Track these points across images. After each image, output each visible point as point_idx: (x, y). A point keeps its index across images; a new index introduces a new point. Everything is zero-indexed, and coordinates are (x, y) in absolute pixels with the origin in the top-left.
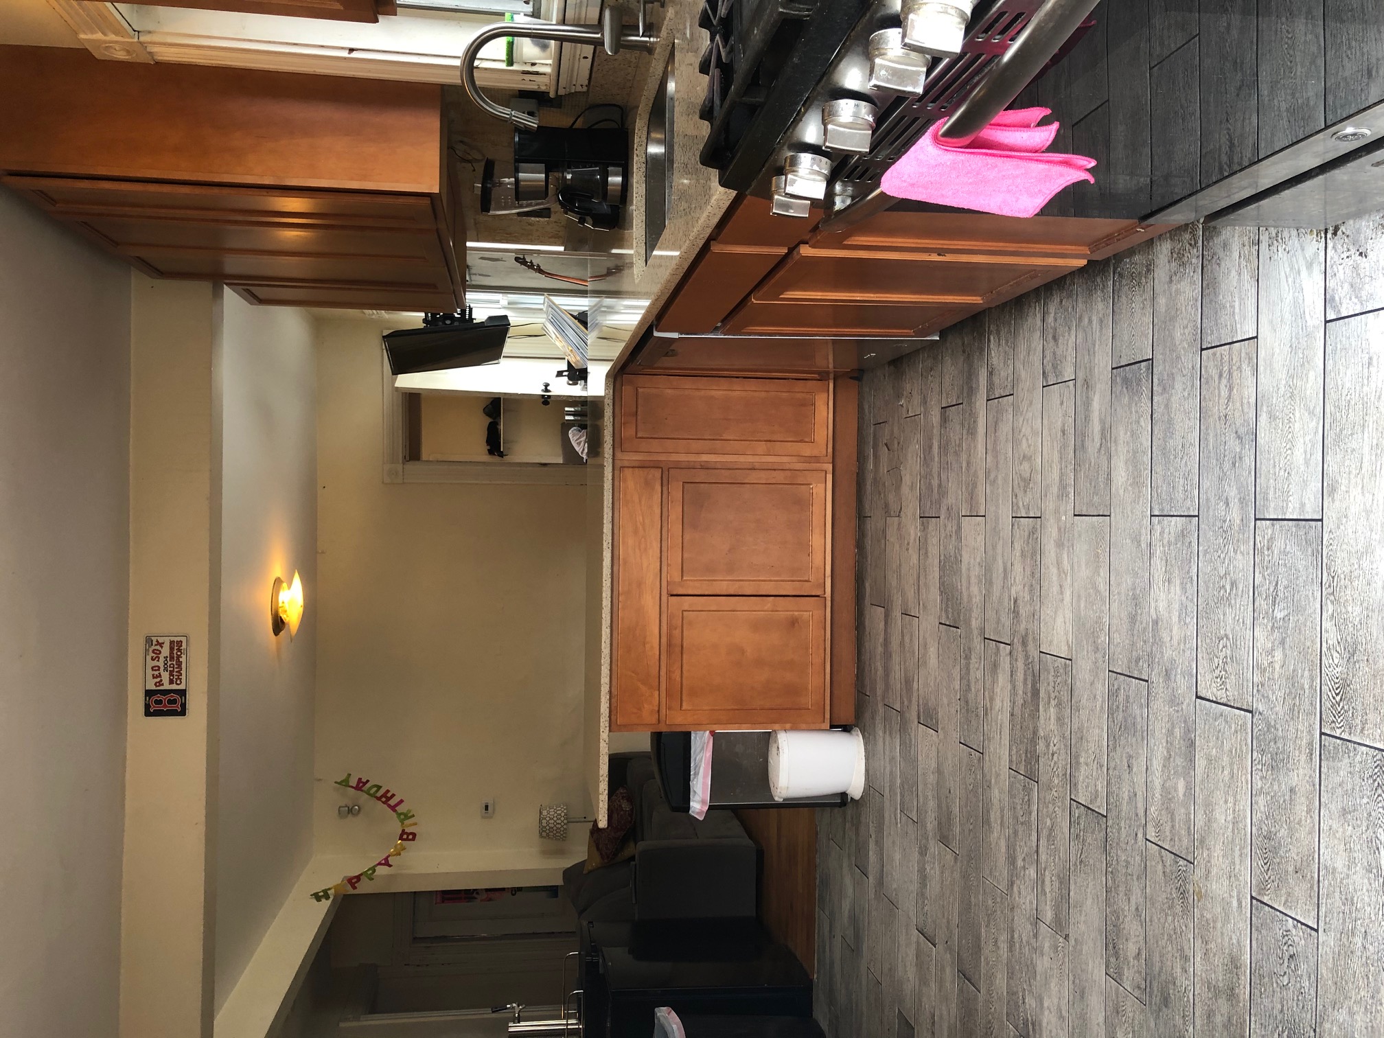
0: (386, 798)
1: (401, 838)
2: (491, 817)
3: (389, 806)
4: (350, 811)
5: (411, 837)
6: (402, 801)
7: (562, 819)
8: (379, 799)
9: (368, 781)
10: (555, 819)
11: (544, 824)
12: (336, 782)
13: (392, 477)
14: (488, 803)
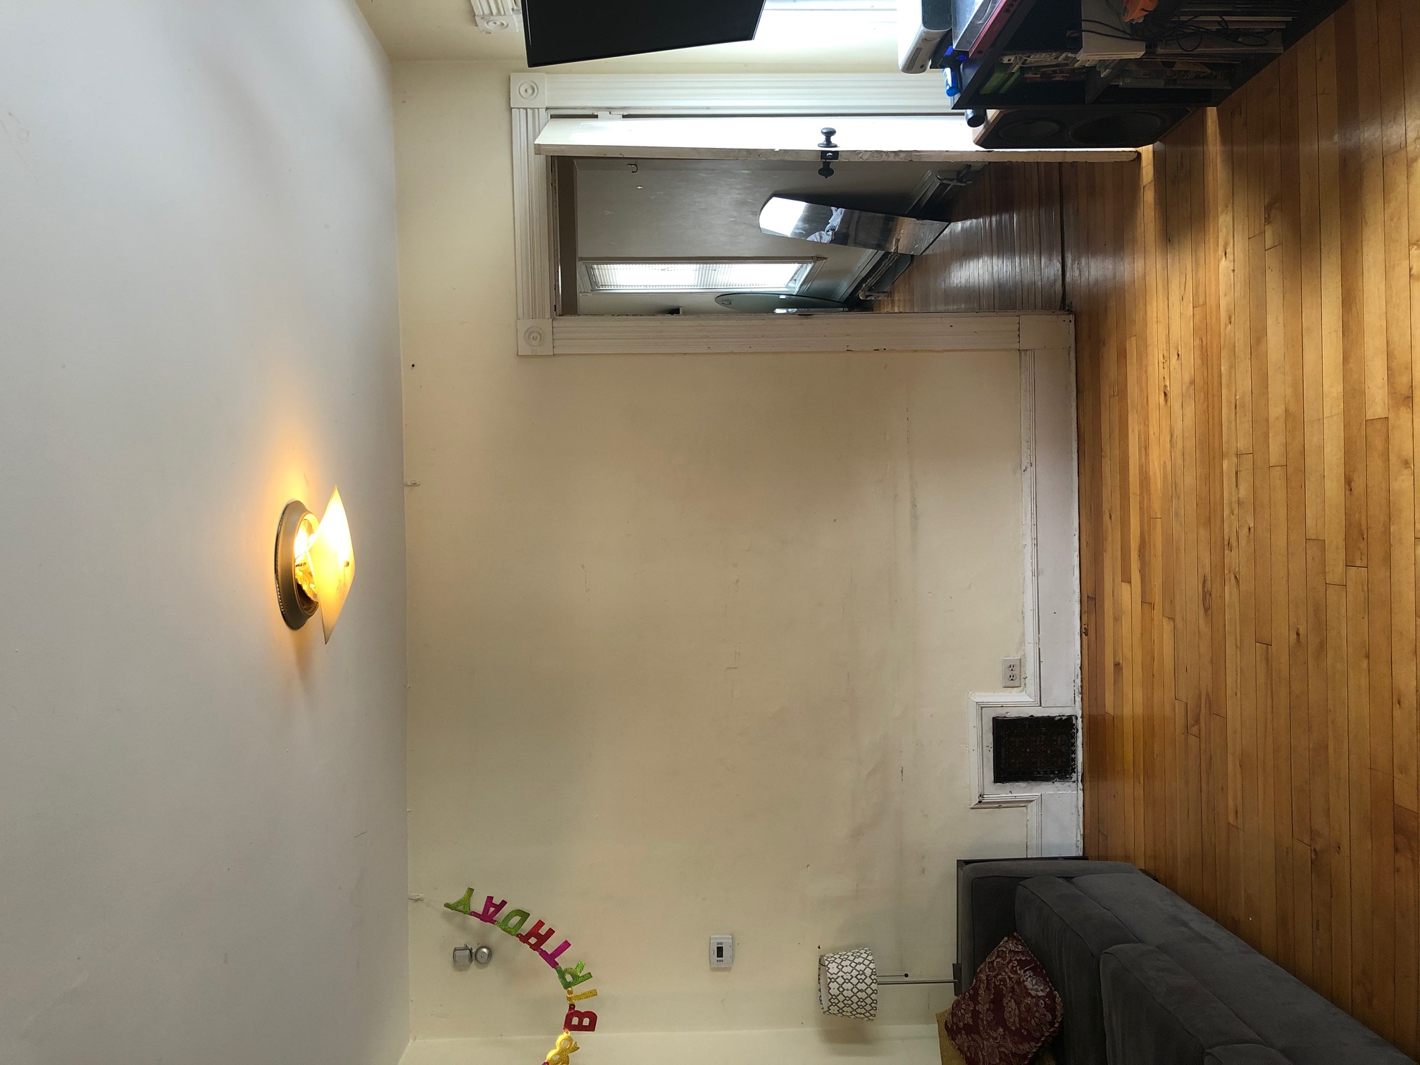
0: (537, 937)
1: (568, 1026)
2: (728, 969)
3: (544, 954)
4: (473, 956)
5: (586, 1022)
6: (566, 945)
7: (868, 981)
8: (524, 939)
9: (504, 903)
10: (854, 981)
11: (834, 991)
12: (447, 905)
13: (534, 343)
14: (721, 943)
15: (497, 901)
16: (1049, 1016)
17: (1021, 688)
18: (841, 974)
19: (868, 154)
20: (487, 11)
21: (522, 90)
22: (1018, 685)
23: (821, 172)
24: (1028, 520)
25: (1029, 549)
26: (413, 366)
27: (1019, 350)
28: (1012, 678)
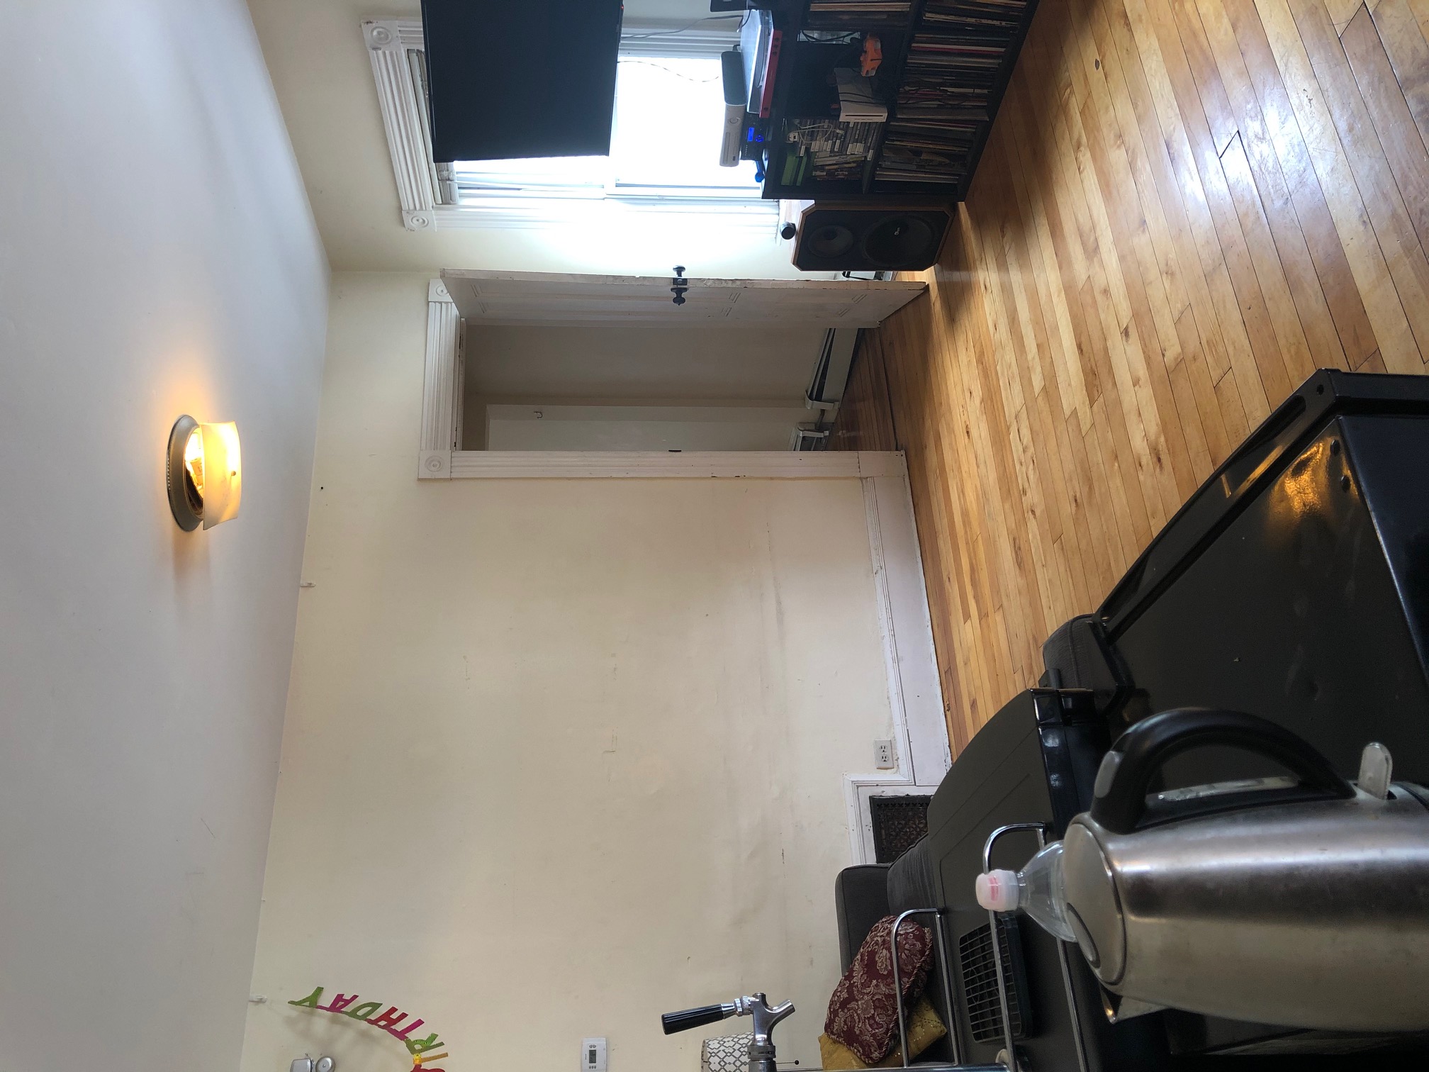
0: (388, 1020)
3: (395, 1033)
4: (315, 1067)
6: (418, 1024)
8: (374, 1022)
9: (355, 997)
12: (292, 1003)
13: (433, 469)
14: (594, 1046)
15: (347, 997)
16: (919, 945)
17: (895, 769)
18: (722, 1048)
19: (711, 282)
20: (412, 207)
21: (439, 291)
22: (891, 766)
23: (675, 301)
24: (883, 615)
25: (887, 640)
26: (322, 488)
27: (861, 478)
28: (885, 759)
